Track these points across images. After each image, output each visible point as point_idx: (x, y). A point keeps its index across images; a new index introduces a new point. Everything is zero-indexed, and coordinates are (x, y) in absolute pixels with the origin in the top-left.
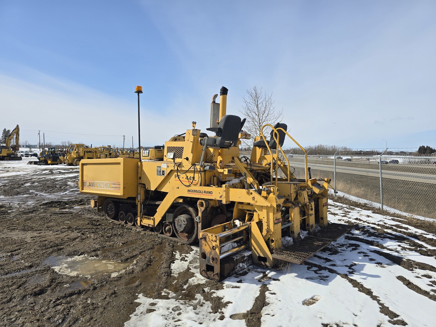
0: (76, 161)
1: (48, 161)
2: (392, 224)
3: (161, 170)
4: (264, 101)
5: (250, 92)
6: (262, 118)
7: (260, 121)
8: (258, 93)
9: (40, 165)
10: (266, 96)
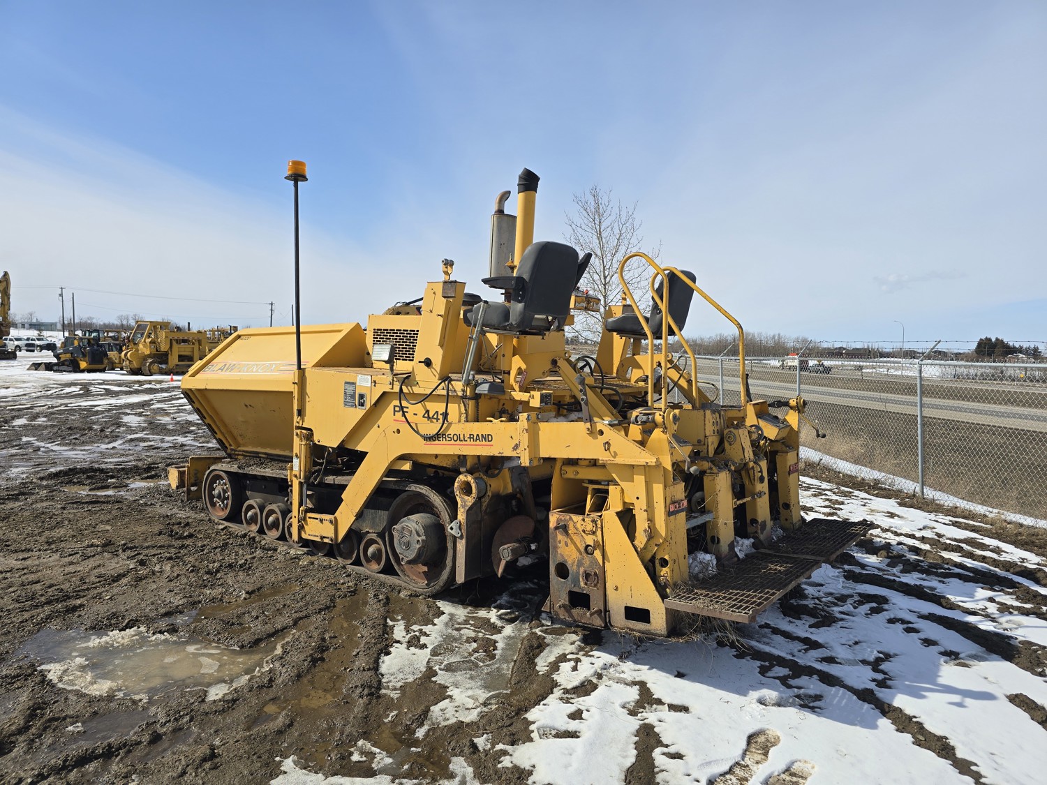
0: (151, 363)
1: (81, 362)
2: (958, 537)
3: (355, 393)
4: (616, 223)
5: (583, 200)
6: (609, 263)
7: (607, 273)
8: (603, 203)
9: (61, 371)
10: (620, 211)
